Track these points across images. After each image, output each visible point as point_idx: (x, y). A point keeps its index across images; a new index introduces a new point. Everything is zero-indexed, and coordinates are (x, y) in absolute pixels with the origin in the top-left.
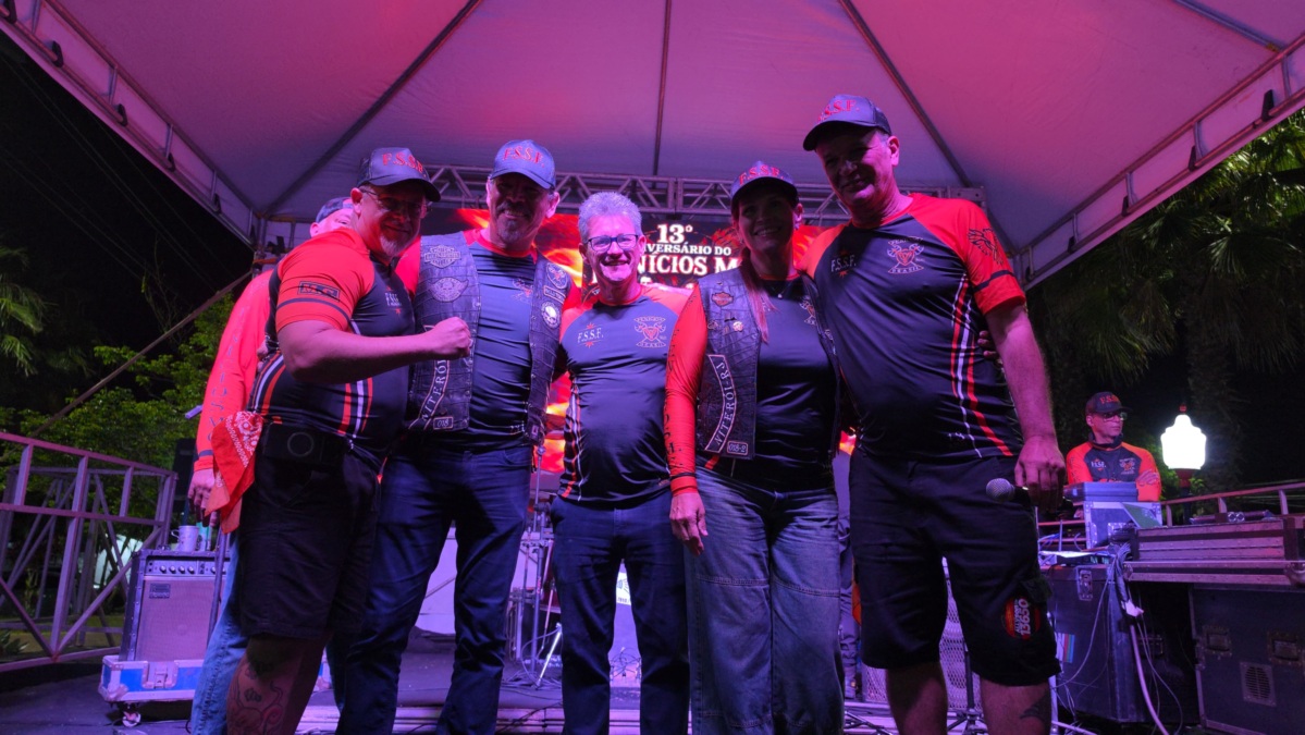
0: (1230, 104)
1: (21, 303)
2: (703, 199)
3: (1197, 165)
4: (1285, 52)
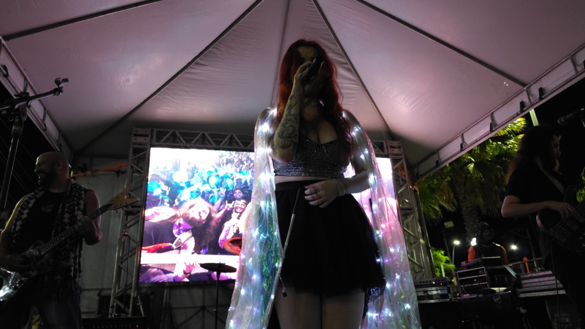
0: (505, 106)
3: (493, 130)
4: (527, 87)
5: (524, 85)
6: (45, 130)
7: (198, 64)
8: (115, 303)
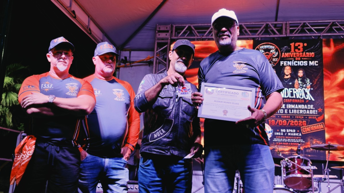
2: (299, 30)
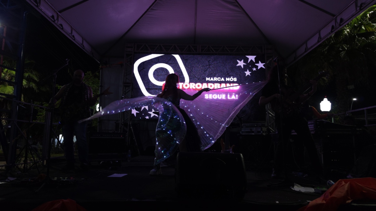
0: (325, 28)
1: (33, 74)
2: (206, 49)
3: (319, 41)
4: (335, 17)
5: (333, 15)
6: (84, 48)
7: (152, 9)
8: (122, 128)
